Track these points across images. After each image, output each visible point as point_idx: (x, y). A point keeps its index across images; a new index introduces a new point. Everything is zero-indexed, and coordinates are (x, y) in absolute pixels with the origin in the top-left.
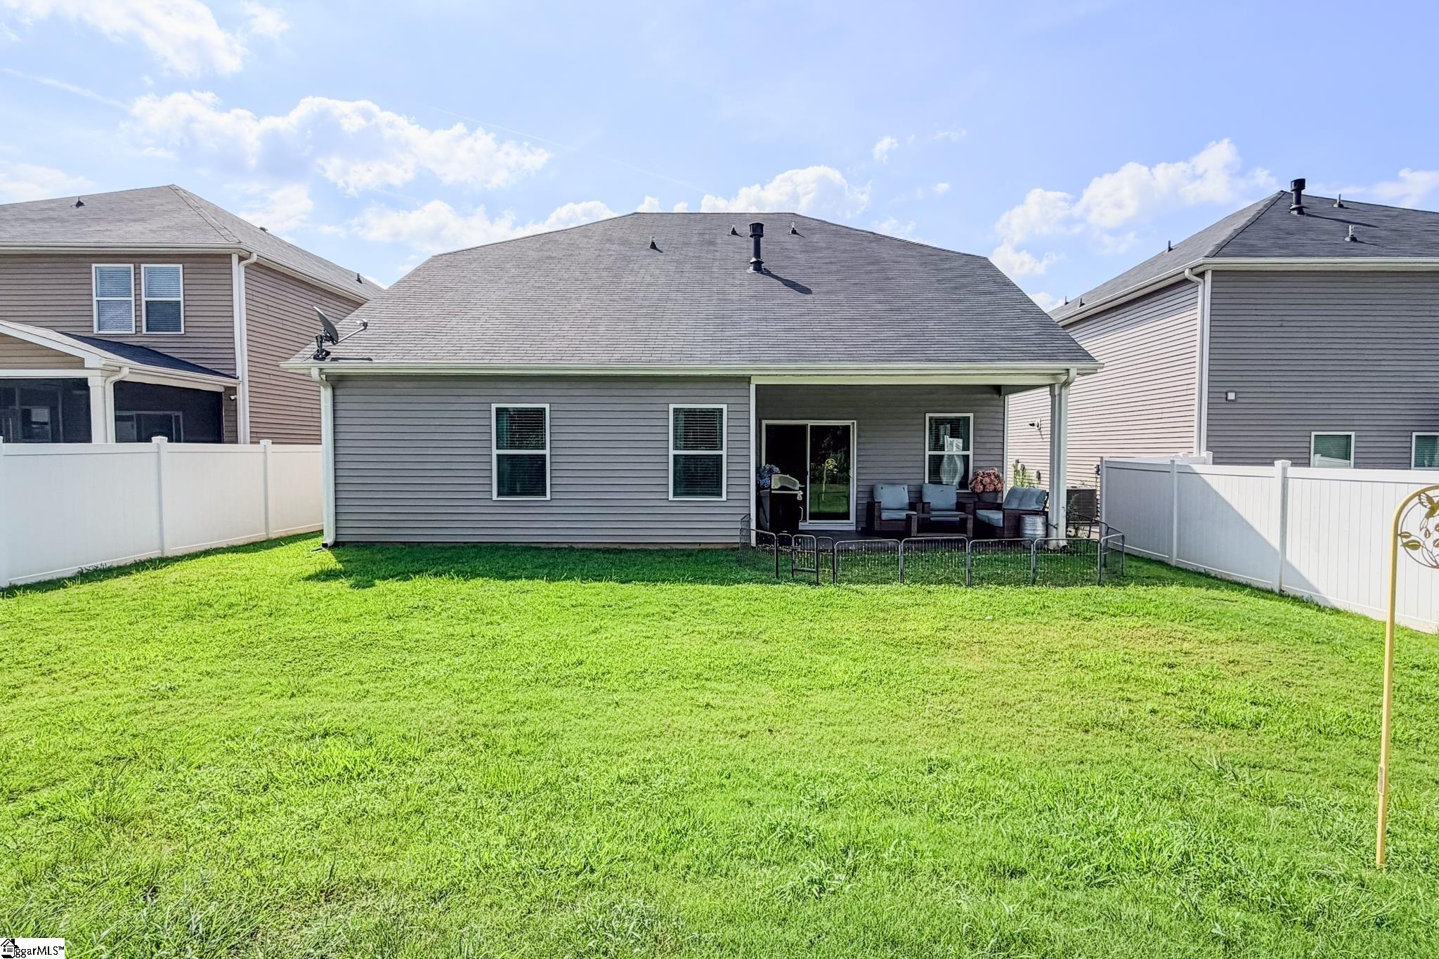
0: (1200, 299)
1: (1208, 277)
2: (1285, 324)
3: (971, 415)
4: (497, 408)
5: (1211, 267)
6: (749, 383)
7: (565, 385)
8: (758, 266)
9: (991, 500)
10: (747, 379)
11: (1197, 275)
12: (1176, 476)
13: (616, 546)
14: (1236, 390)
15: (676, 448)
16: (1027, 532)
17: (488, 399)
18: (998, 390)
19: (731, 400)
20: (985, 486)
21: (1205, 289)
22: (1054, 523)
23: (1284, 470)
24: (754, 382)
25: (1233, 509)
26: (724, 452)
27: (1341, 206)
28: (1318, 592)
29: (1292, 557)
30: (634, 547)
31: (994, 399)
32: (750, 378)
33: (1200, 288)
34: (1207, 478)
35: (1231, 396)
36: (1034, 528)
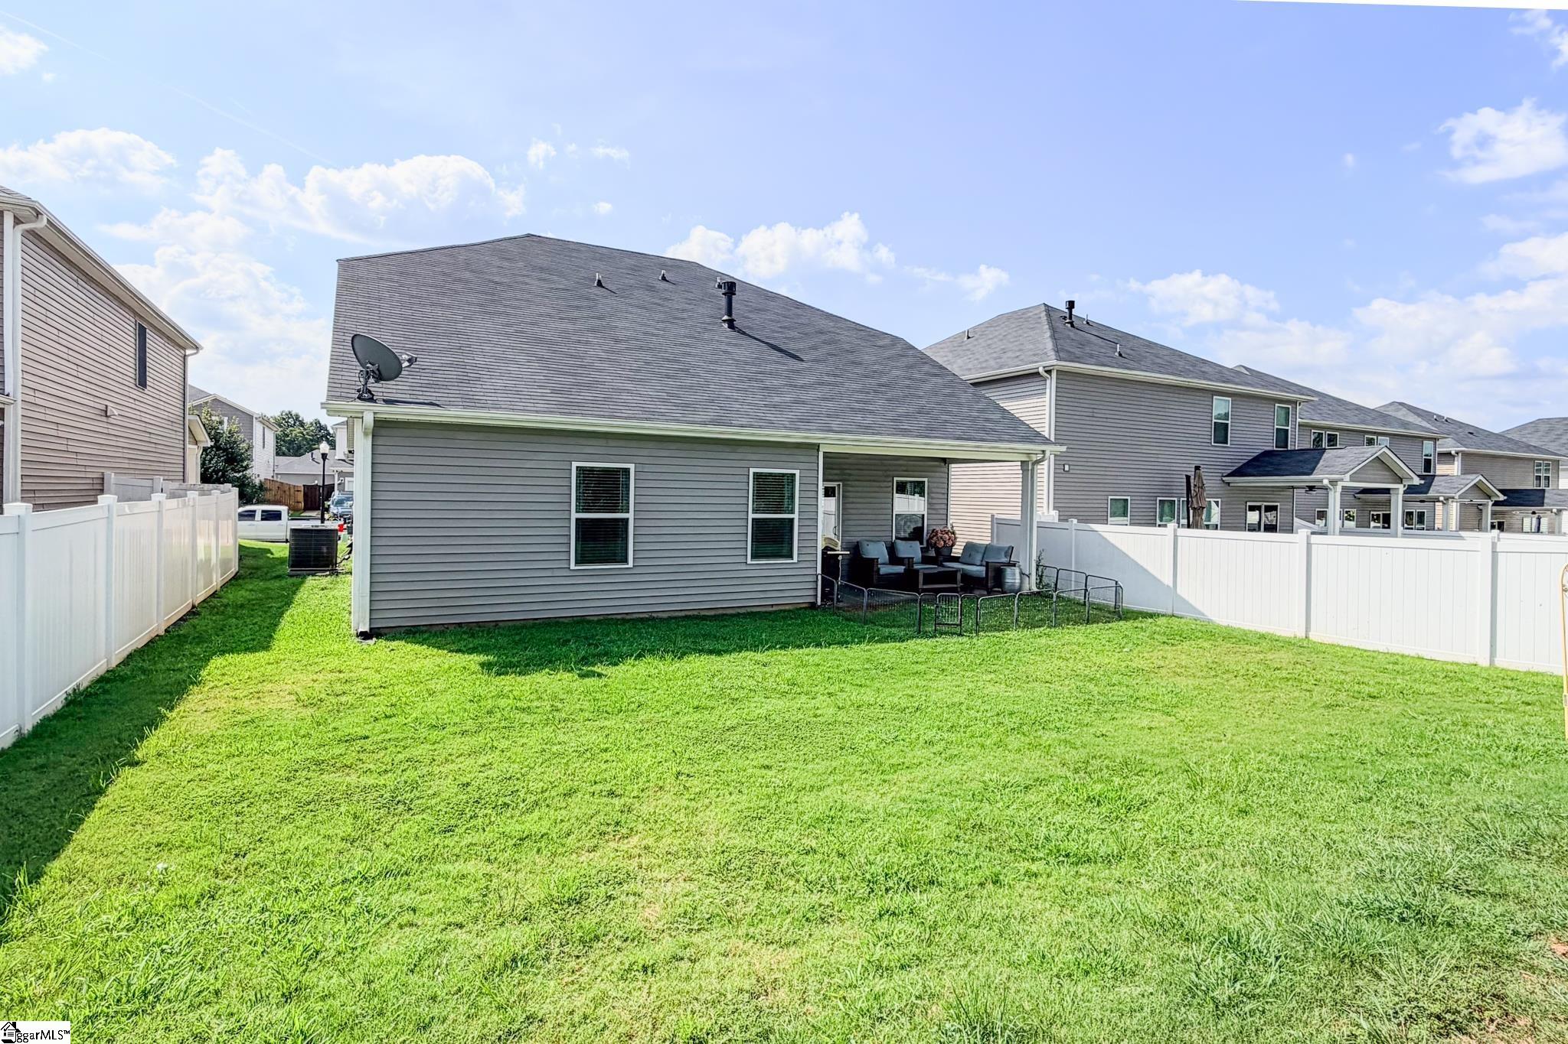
0: (1048, 391)
1: (1054, 374)
2: (1095, 415)
3: (926, 480)
4: (577, 467)
5: (1056, 367)
6: (818, 450)
7: (651, 445)
8: (731, 324)
9: (946, 554)
10: (817, 447)
11: (1046, 371)
12: (1074, 532)
13: (696, 613)
14: (1071, 463)
15: (755, 511)
16: (1007, 581)
17: (566, 457)
18: (945, 461)
19: (802, 465)
20: (945, 542)
21: (1052, 383)
22: (1027, 573)
23: (1175, 531)
24: (823, 449)
25: (1129, 558)
26: (795, 516)
27: (1088, 323)
28: (1203, 615)
29: (1181, 591)
30: (712, 613)
31: (941, 467)
32: (818, 445)
33: (1048, 382)
34: (1105, 535)
35: (1067, 468)
36: (1012, 578)
